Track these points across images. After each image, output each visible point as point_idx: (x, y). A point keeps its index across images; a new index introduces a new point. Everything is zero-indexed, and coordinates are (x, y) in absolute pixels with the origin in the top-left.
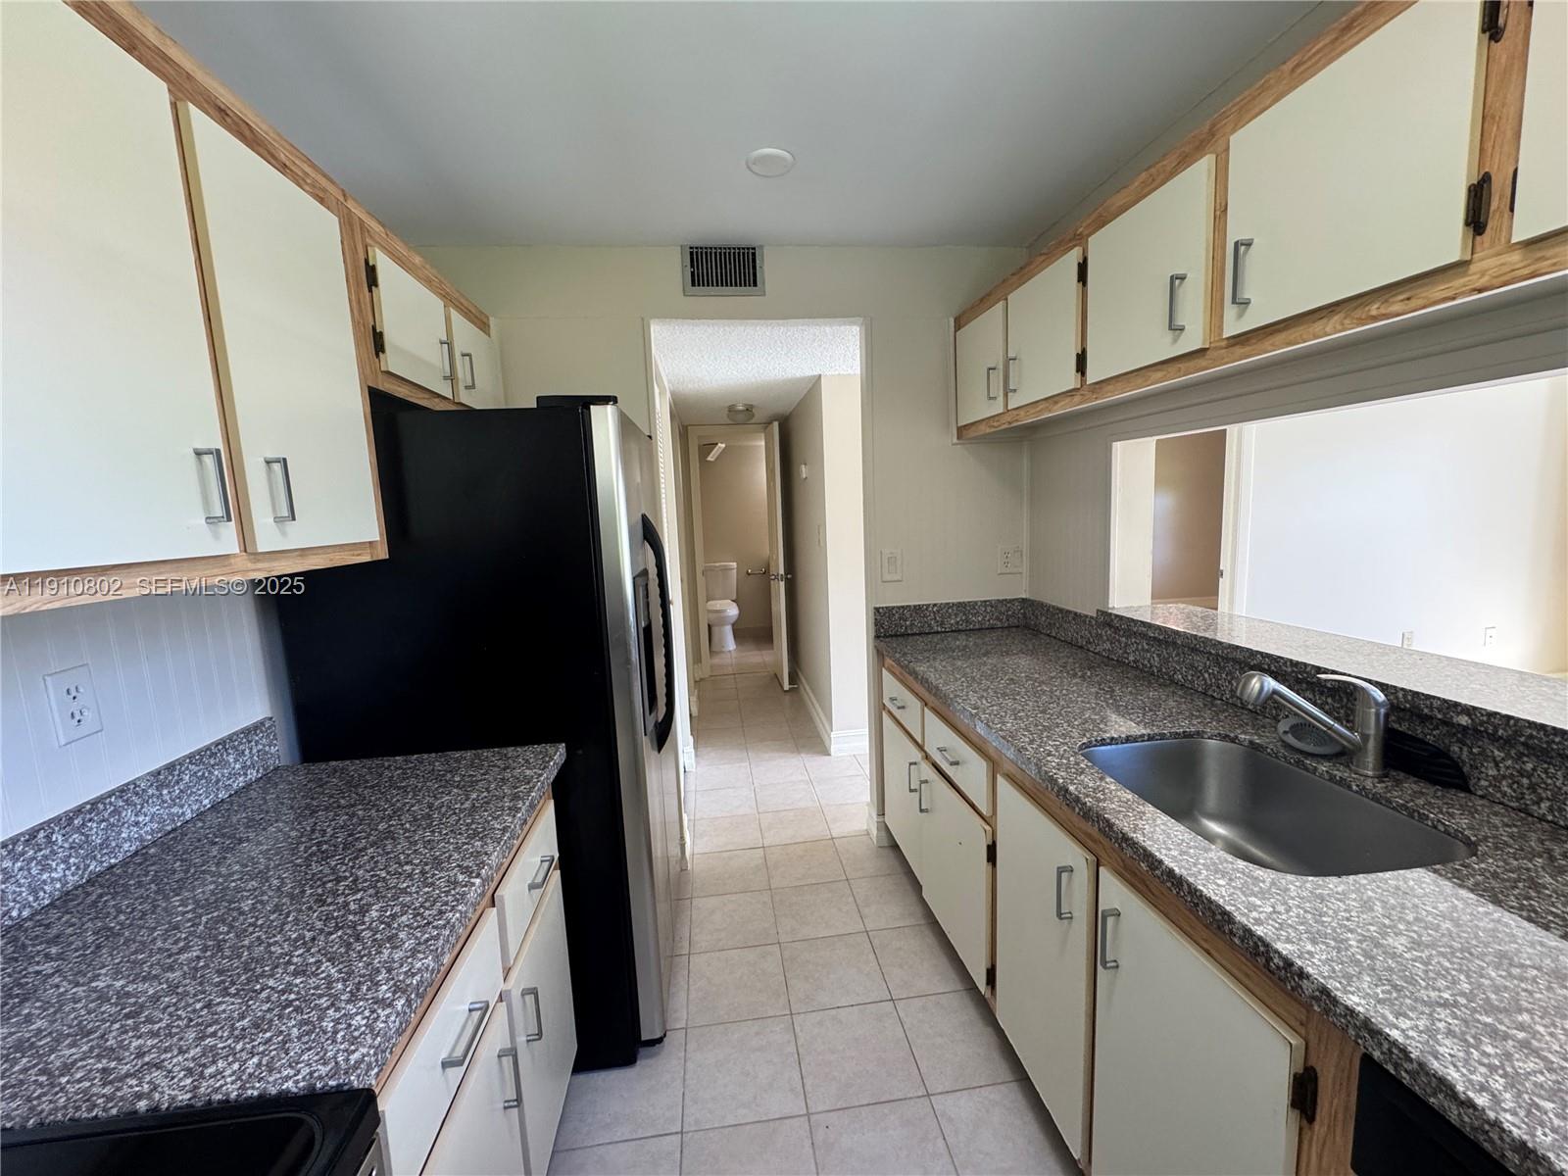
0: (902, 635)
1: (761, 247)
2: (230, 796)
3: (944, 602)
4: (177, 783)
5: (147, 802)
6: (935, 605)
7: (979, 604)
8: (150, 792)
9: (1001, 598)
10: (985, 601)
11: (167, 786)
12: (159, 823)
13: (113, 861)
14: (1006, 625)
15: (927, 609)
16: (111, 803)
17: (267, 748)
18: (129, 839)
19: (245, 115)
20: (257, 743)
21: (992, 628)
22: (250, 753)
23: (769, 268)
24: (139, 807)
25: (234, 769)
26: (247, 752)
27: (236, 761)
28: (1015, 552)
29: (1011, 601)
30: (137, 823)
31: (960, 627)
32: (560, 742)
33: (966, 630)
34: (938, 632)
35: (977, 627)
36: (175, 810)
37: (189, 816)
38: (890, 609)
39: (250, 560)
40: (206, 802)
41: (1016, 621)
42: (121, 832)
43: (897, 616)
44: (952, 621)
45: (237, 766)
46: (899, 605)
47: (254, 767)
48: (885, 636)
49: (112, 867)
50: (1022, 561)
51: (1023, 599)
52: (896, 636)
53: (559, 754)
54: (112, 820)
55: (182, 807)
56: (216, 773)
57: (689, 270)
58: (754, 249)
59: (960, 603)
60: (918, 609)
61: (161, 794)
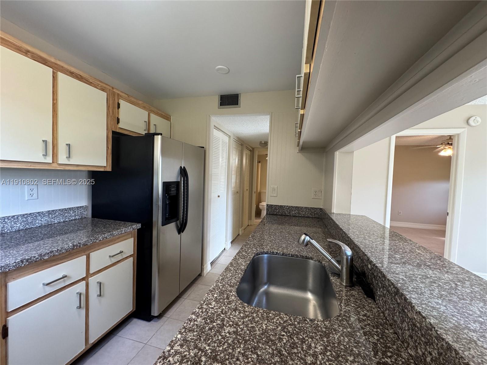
0: (275, 215)
1: (241, 94)
2: (69, 220)
3: (291, 205)
4: (54, 214)
5: (45, 216)
6: (287, 206)
7: (304, 208)
8: (46, 214)
9: (312, 207)
10: (306, 207)
11: (51, 214)
12: (47, 222)
13: (33, 227)
14: (314, 217)
15: (284, 207)
16: (35, 214)
17: (83, 212)
18: (38, 223)
19: (80, 74)
20: (80, 210)
21: (308, 217)
22: (78, 212)
23: (242, 100)
24: (42, 217)
25: (72, 215)
26: (77, 212)
27: (73, 213)
28: (319, 191)
29: (316, 208)
30: (41, 220)
31: (296, 215)
32: (140, 223)
33: (298, 216)
34: (288, 216)
35: (303, 216)
36: (52, 220)
37: (56, 222)
38: (272, 205)
39: (58, 165)
40: (62, 220)
41: (318, 216)
42: (36, 221)
43: (274, 208)
44: (293, 213)
45: (73, 214)
46: (275, 204)
47: (78, 216)
48: (269, 214)
49: (32, 228)
50: (322, 194)
51: (321, 208)
52: (273, 214)
53: (139, 226)
54: (34, 218)
55: (55, 220)
56: (66, 214)
57: (220, 101)
58: (238, 94)
59: (296, 207)
60: (281, 206)
61: (49, 216)
